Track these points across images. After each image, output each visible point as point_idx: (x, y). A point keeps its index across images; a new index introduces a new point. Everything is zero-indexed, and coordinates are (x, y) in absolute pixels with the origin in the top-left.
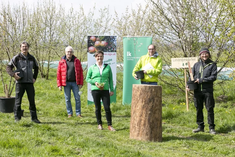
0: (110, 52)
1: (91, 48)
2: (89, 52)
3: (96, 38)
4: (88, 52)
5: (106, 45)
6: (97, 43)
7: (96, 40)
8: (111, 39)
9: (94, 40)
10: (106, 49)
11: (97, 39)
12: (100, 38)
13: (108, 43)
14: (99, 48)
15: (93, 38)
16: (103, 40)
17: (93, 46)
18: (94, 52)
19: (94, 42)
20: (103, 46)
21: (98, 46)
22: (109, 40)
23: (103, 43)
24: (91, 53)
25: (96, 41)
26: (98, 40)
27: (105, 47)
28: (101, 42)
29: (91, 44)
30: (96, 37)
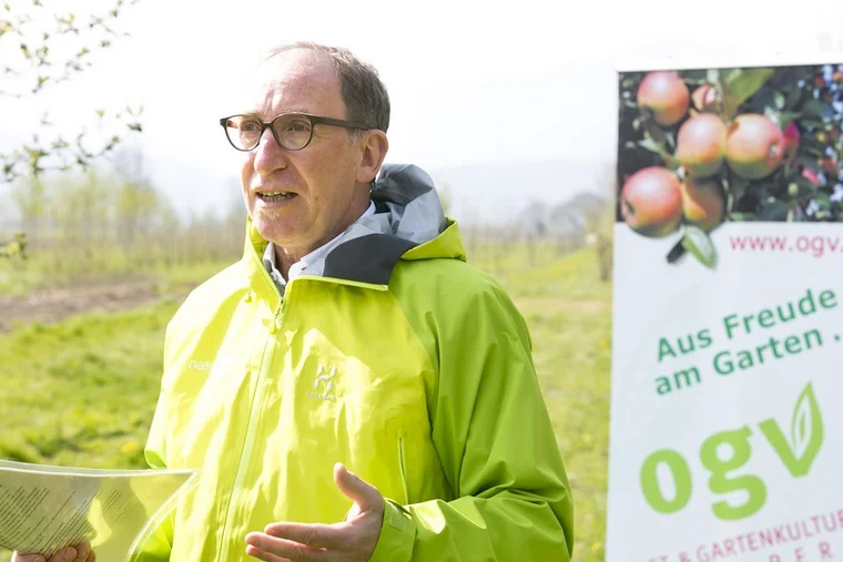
0: (813, 219)
1: (650, 187)
2: (632, 220)
3: (692, 88)
4: (620, 218)
5: (777, 150)
6: (700, 137)
7: (687, 110)
8: (825, 90)
9: (669, 110)
10: (781, 193)
11: (698, 97)
12: (727, 90)
13: (802, 130)
14: (715, 179)
15: (660, 94)
16: (753, 106)
17: (662, 164)
18: (674, 218)
19: (676, 128)
20: (750, 166)
21: (707, 162)
22: (813, 106)
23: (755, 136)
24: (649, 230)
25: (687, 117)
26: (709, 109)
27: (769, 179)
28: (734, 127)
29: (649, 143)
30: (692, 78)
